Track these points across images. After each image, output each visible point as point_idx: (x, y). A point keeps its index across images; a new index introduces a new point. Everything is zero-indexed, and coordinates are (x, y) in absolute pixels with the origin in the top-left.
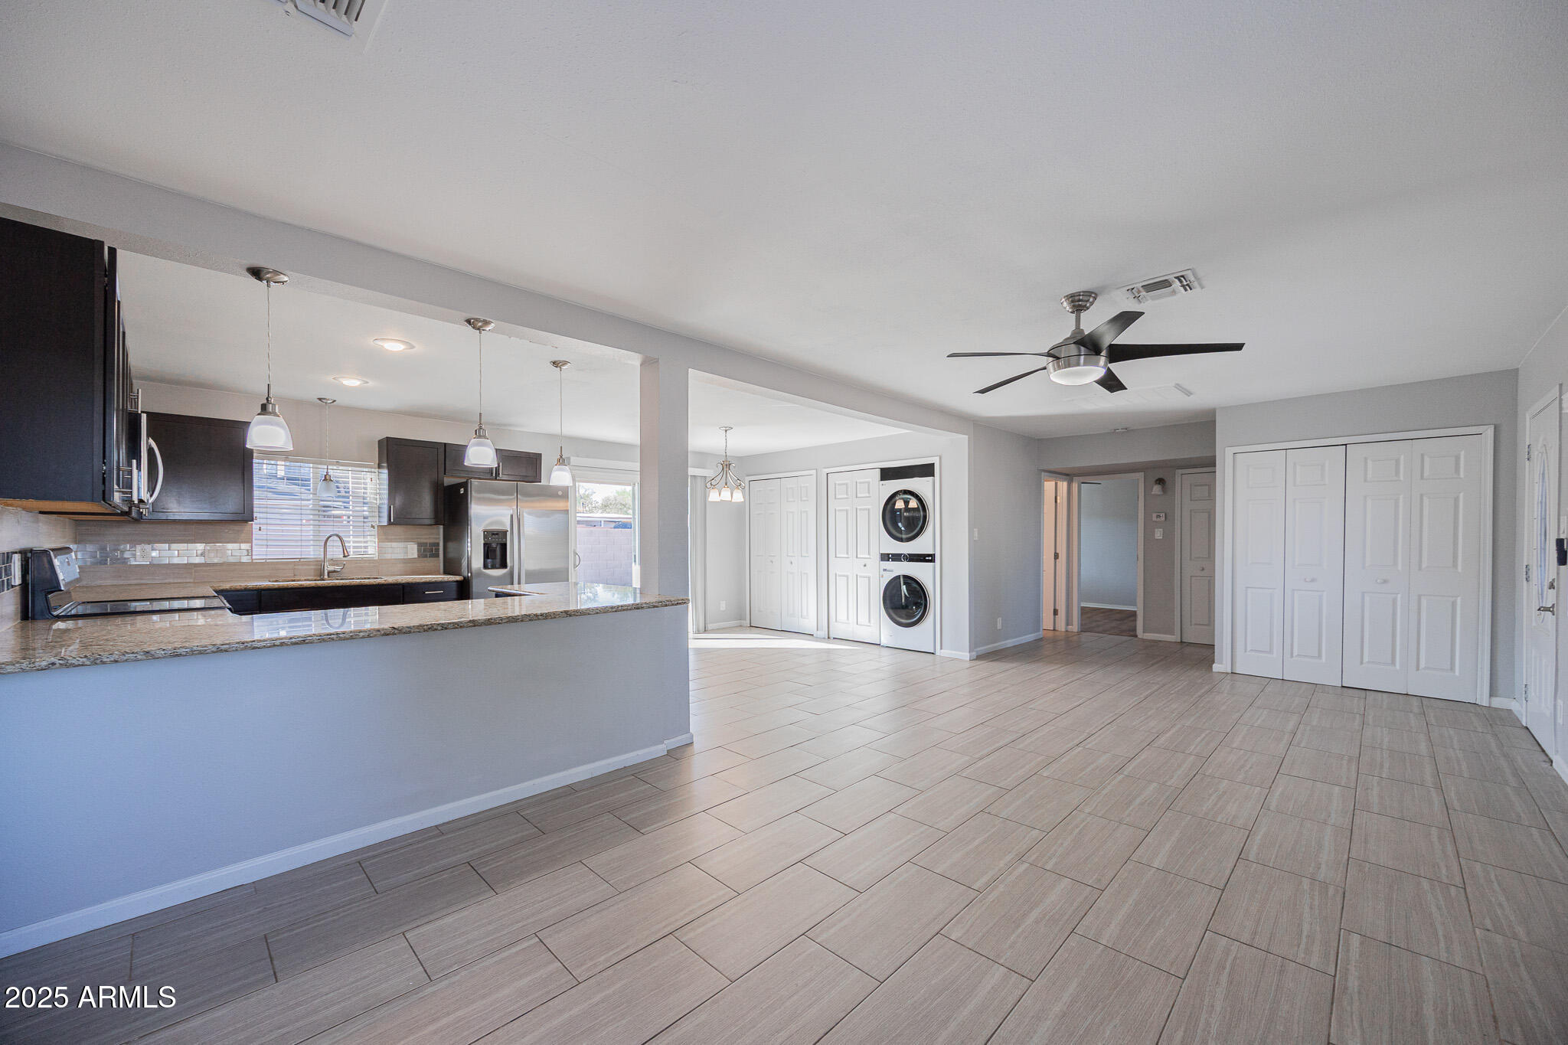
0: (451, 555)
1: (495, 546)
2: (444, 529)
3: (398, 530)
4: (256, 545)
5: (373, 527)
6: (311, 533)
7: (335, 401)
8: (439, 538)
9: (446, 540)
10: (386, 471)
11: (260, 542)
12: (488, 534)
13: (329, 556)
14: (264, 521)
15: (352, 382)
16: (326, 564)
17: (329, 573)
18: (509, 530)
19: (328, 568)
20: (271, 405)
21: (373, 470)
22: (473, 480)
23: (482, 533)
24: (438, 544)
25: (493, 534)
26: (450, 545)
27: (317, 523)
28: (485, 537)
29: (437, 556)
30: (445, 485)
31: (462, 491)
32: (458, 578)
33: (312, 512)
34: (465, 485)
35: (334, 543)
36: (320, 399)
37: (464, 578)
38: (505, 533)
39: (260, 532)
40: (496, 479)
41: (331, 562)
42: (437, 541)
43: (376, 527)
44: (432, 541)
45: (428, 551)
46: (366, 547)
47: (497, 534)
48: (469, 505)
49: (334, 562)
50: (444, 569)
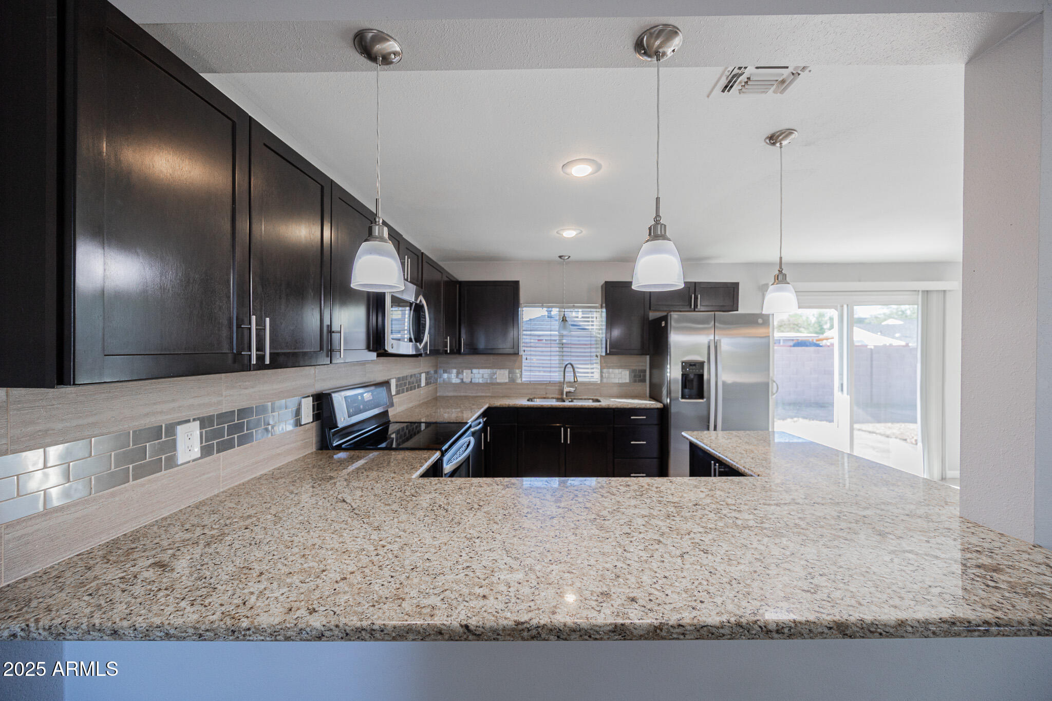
0: (655, 381)
1: (692, 377)
2: (650, 358)
3: (614, 358)
4: (525, 370)
5: (597, 356)
6: (557, 362)
7: (569, 257)
8: (646, 366)
9: (652, 367)
10: (604, 310)
11: (527, 368)
12: (686, 365)
13: (566, 380)
14: (529, 353)
15: (569, 234)
16: (565, 386)
17: (567, 393)
18: (706, 361)
19: (566, 389)
20: (377, 227)
21: (598, 310)
22: (672, 313)
23: (681, 364)
24: (645, 371)
25: (691, 365)
26: (655, 372)
27: (561, 354)
28: (683, 368)
29: (644, 381)
30: (650, 319)
31: (663, 324)
32: (659, 405)
33: (558, 345)
34: (665, 318)
35: (569, 369)
36: (560, 257)
37: (664, 405)
38: (702, 364)
39: (527, 361)
40: (694, 311)
41: (569, 384)
42: (643, 368)
43: (599, 357)
44: (641, 368)
45: (638, 377)
46: (592, 373)
47: (695, 365)
48: (669, 335)
49: (570, 384)
50: (650, 393)
